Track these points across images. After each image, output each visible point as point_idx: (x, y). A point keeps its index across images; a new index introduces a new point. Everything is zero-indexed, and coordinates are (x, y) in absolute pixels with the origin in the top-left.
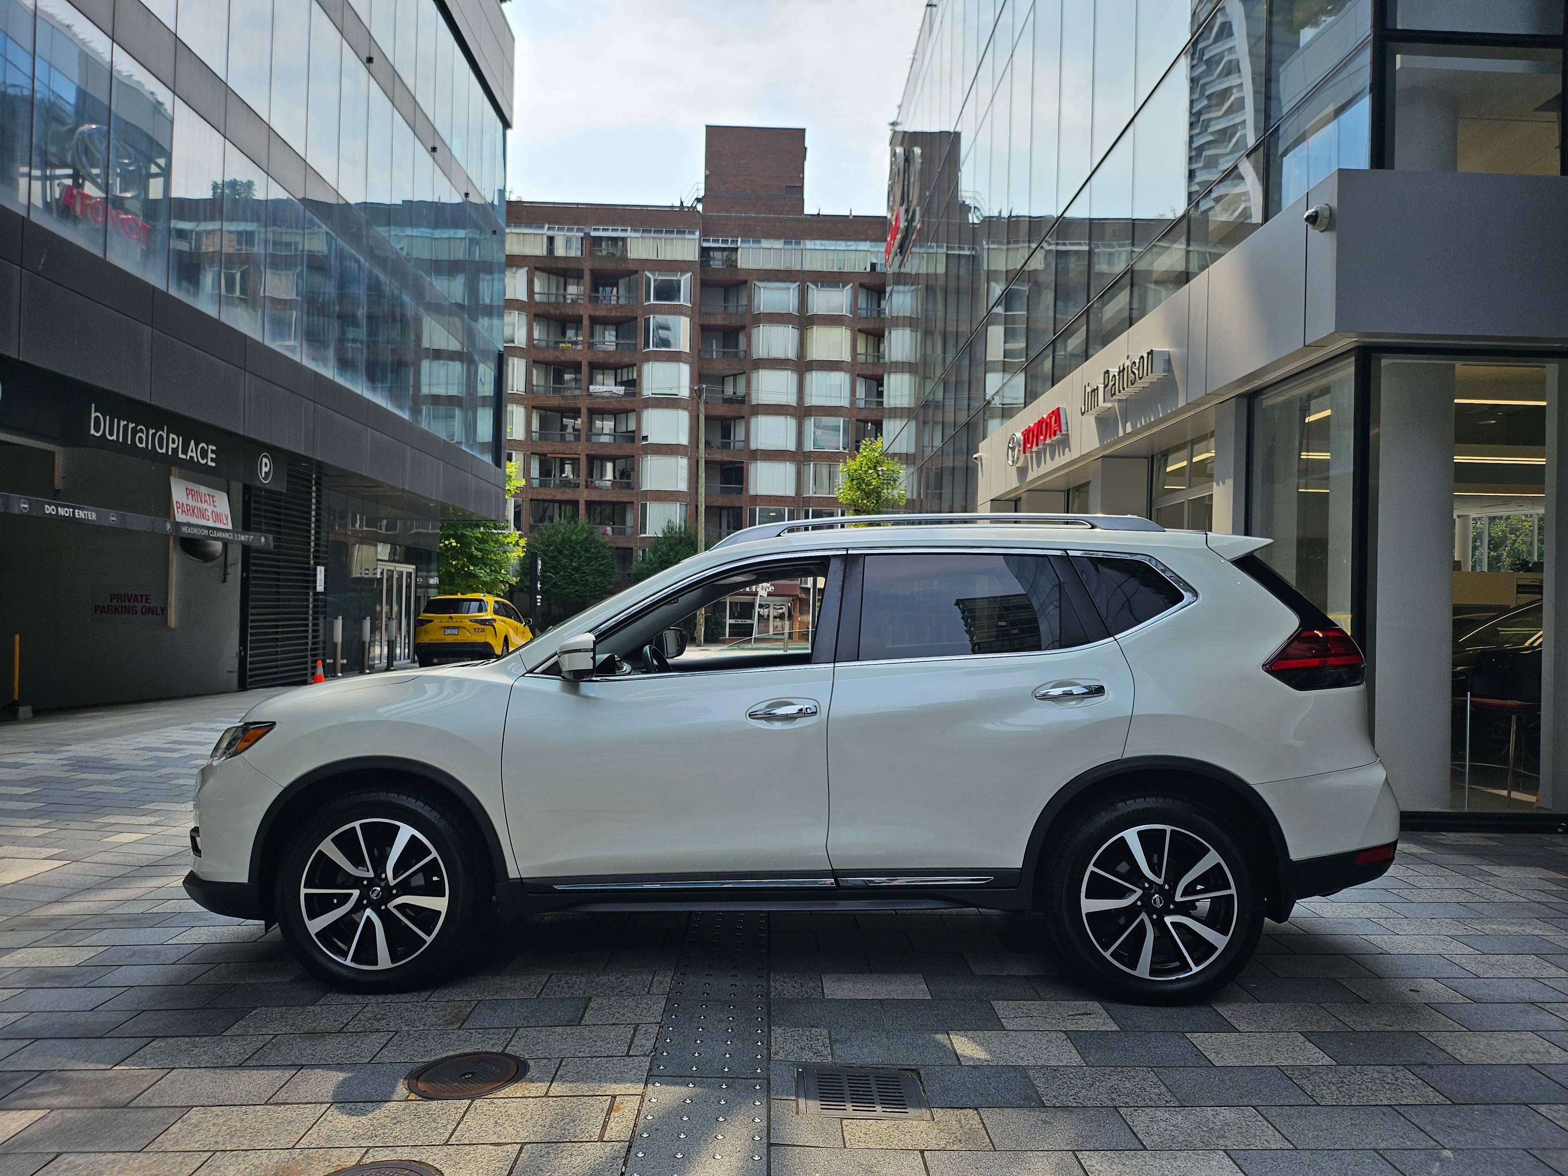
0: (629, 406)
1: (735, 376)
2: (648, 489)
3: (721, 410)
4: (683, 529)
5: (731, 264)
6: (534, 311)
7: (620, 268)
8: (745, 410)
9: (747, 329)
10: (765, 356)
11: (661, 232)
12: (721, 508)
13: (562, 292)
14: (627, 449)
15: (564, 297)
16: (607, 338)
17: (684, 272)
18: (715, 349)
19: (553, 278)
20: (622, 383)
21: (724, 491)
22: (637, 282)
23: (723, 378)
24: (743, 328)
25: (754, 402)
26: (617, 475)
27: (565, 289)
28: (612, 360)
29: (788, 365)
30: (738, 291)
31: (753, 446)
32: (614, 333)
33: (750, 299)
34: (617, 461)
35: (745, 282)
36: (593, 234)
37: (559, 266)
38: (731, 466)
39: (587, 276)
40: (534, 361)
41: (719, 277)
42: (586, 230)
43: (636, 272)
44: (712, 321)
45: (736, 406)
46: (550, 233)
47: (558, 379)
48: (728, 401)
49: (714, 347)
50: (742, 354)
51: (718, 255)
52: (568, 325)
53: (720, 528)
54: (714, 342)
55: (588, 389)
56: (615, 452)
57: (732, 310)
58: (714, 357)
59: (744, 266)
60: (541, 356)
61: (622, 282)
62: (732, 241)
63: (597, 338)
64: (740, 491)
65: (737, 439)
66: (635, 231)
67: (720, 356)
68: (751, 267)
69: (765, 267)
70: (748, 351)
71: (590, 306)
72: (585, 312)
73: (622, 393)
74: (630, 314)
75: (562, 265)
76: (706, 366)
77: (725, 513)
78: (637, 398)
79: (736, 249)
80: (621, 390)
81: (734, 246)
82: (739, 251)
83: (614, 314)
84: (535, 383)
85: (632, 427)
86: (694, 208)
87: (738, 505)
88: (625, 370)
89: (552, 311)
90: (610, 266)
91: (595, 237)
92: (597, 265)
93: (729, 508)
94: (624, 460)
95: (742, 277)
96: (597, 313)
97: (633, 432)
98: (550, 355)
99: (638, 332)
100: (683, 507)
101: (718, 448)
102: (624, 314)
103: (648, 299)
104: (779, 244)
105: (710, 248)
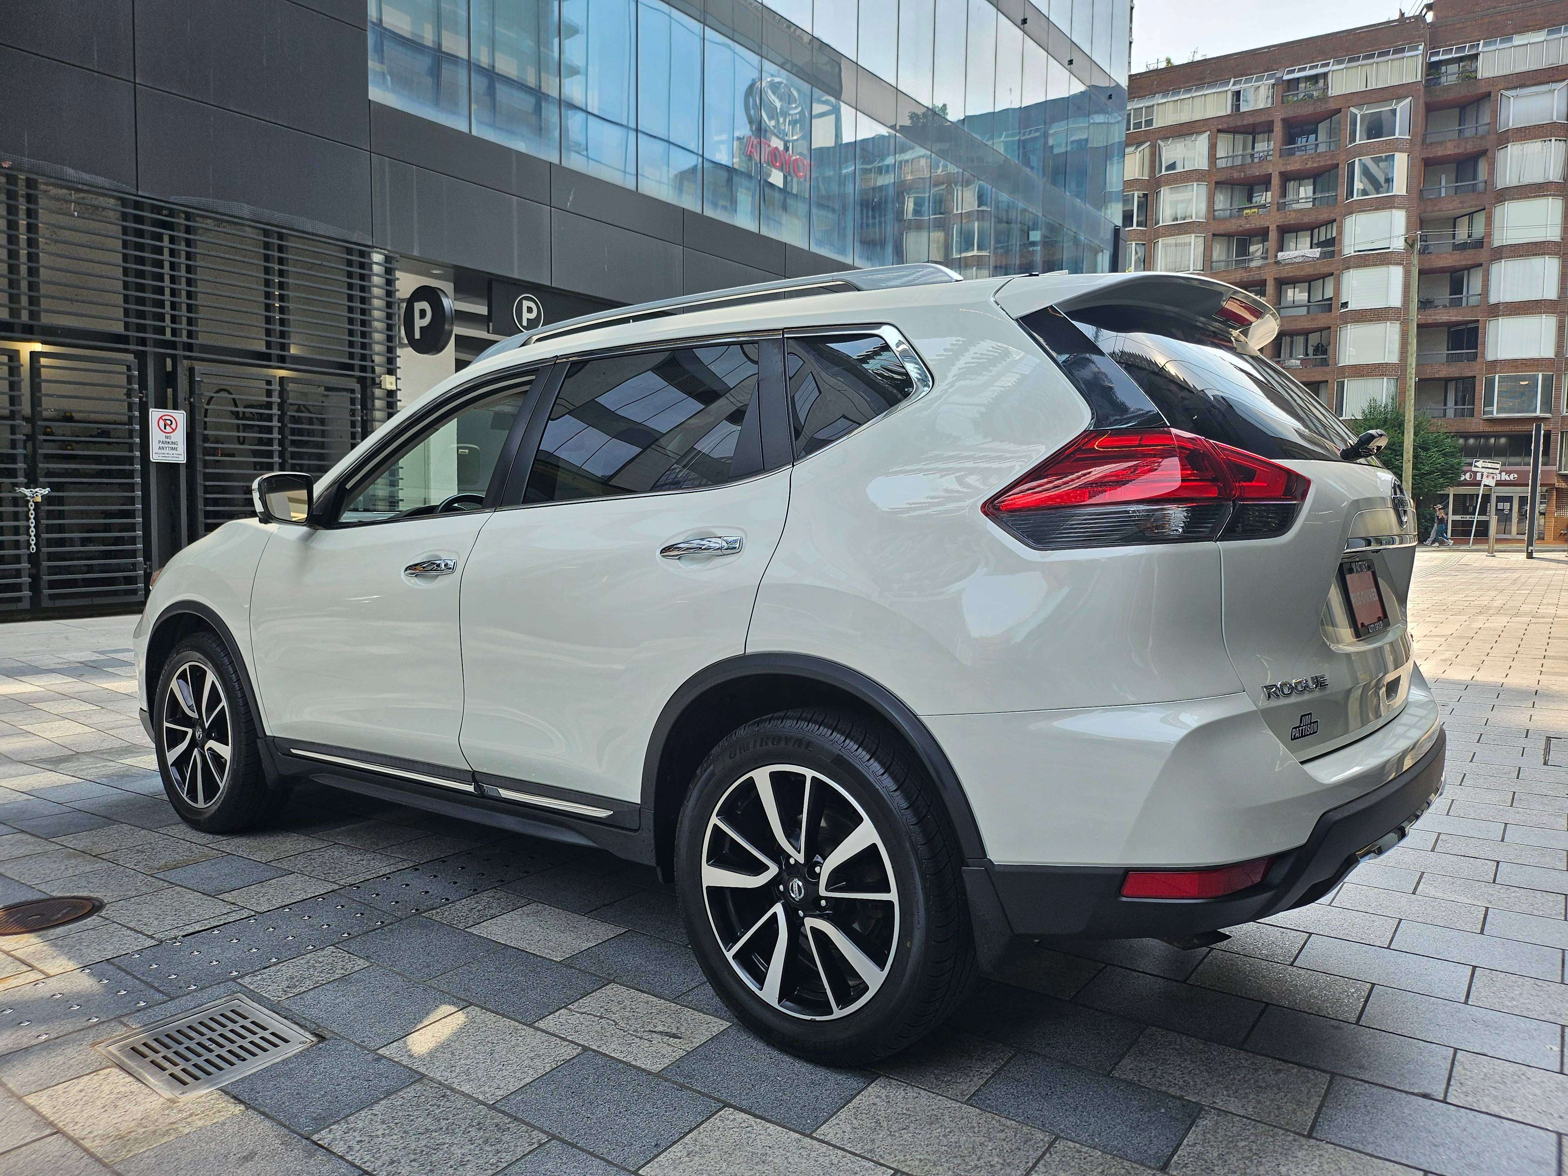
0: (1326, 270)
1: (1471, 215)
2: (1347, 363)
3: (1447, 259)
4: (1390, 408)
5: (1470, 77)
6: (1215, 179)
7: (1319, 110)
8: (1483, 255)
9: (1489, 154)
10: (1515, 183)
11: (1372, 56)
12: (1447, 381)
13: (1249, 151)
14: (1322, 320)
15: (1252, 156)
16: (1302, 195)
17: (1400, 98)
18: (1445, 183)
19: (1240, 138)
20: (1319, 245)
21: (1451, 359)
22: (1339, 123)
23: (1455, 219)
24: (1484, 153)
25: (1496, 244)
26: (1311, 350)
27: (1253, 148)
28: (1306, 220)
29: (1547, 190)
30: (1478, 107)
31: (1493, 300)
32: (1311, 187)
33: (1495, 114)
34: (1310, 336)
35: (1489, 94)
36: (1286, 77)
37: (1245, 122)
38: (1463, 327)
39: (1278, 128)
40: (1214, 235)
41: (1451, 96)
42: (1278, 75)
43: (1339, 111)
44: (1440, 152)
45: (1470, 252)
46: (1237, 88)
47: (1243, 250)
48: (1462, 247)
49: (1443, 183)
50: (1481, 186)
51: (1453, 68)
52: (1256, 187)
53: (1445, 405)
54: (1443, 177)
55: (1276, 256)
56: (1307, 325)
57: (1469, 132)
58: (1443, 195)
59: (1487, 75)
60: (1222, 228)
61: (1323, 128)
62: (1471, 47)
63: (1290, 197)
64: (1474, 357)
65: (1471, 293)
66: (1340, 62)
67: (1452, 192)
68: (1496, 75)
69: (1518, 70)
70: (1490, 182)
71: (1281, 161)
72: (1274, 169)
73: (1318, 255)
74: (1330, 162)
75: (1250, 120)
76: (1429, 209)
77: (1452, 387)
78: (1336, 258)
79: (1476, 56)
80: (1316, 252)
81: (1473, 52)
82: (1480, 58)
83: (1309, 165)
84: (1215, 258)
85: (1329, 293)
86: (1420, 18)
87: (1470, 374)
88: (1323, 229)
89: (1236, 175)
90: (1307, 110)
91: (1289, 81)
92: (1290, 113)
93: (1456, 379)
94: (1318, 334)
95: (1484, 90)
96: (1289, 168)
97: (1331, 299)
98: (1232, 226)
99: (1340, 180)
100: (1393, 382)
101: (1445, 306)
102: (1322, 164)
103: (1353, 139)
104: (1540, 36)
105: (1440, 62)
